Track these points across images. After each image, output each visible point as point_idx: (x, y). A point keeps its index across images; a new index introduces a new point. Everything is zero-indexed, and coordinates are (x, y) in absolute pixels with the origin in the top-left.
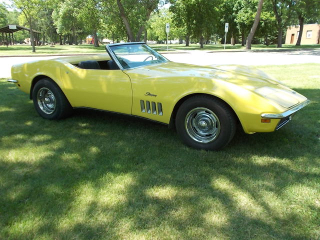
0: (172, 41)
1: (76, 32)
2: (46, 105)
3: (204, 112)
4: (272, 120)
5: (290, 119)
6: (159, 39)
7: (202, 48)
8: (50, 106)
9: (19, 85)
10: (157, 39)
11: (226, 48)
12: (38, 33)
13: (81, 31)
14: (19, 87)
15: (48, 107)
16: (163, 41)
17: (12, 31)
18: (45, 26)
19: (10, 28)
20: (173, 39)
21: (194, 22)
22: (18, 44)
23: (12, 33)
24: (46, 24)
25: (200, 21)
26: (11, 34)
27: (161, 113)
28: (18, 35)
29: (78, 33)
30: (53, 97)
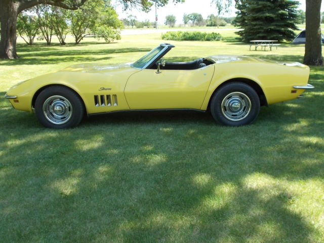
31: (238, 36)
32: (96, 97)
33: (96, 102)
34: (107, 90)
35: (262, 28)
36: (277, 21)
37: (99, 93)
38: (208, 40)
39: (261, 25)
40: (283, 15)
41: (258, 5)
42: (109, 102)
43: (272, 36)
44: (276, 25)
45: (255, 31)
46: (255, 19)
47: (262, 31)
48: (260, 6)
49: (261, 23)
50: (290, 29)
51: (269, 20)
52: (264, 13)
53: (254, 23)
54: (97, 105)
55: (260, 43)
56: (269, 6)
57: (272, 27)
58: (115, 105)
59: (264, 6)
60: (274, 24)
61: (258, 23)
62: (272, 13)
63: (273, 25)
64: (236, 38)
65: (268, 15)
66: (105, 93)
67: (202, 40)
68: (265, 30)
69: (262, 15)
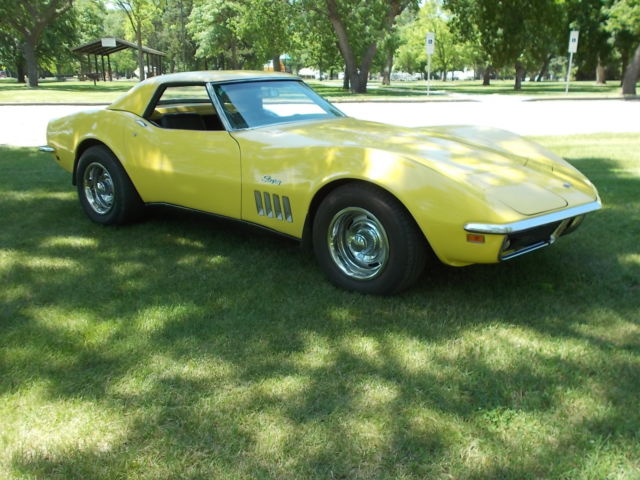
0: (457, 74)
1: (241, 52)
2: (101, 198)
3: (365, 218)
4: (487, 237)
5: (552, 242)
6: (428, 69)
7: (518, 89)
8: (107, 198)
9: (58, 158)
10: (421, 68)
11: (570, 90)
12: (160, 56)
13: (250, 51)
14: (57, 161)
15: (103, 201)
16: (438, 74)
17: (107, 51)
18: (176, 39)
19: (104, 45)
20: (462, 70)
21: (500, 31)
22: (124, 79)
23: (107, 55)
24: (178, 37)
25: (514, 28)
26: (105, 57)
27: (289, 219)
28: (123, 58)
29: (243, 55)
30: (110, 181)
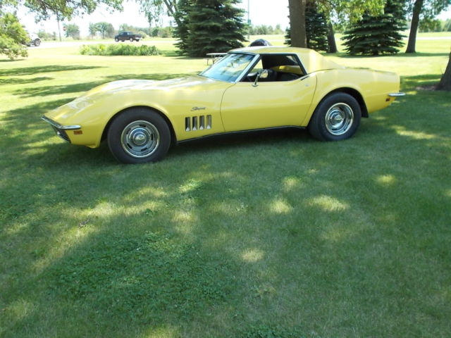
31: (178, 49)
32: (187, 119)
33: (187, 125)
34: (201, 111)
35: (209, 39)
36: (224, 31)
37: (191, 114)
38: (142, 54)
39: (206, 35)
40: (229, 23)
41: (201, 12)
42: (202, 124)
43: (221, 49)
44: (224, 36)
45: (201, 43)
46: (199, 28)
47: (209, 42)
48: (204, 14)
49: (205, 33)
50: (238, 41)
51: (215, 30)
52: (209, 22)
53: (197, 33)
54: (188, 129)
55: (217, 56)
56: (214, 14)
57: (220, 38)
58: (208, 127)
59: (208, 14)
60: (222, 34)
61: (201, 33)
62: (218, 22)
63: (221, 36)
64: (177, 52)
65: (214, 24)
66: (198, 114)
67: (136, 55)
68: (212, 41)
69: (207, 24)
